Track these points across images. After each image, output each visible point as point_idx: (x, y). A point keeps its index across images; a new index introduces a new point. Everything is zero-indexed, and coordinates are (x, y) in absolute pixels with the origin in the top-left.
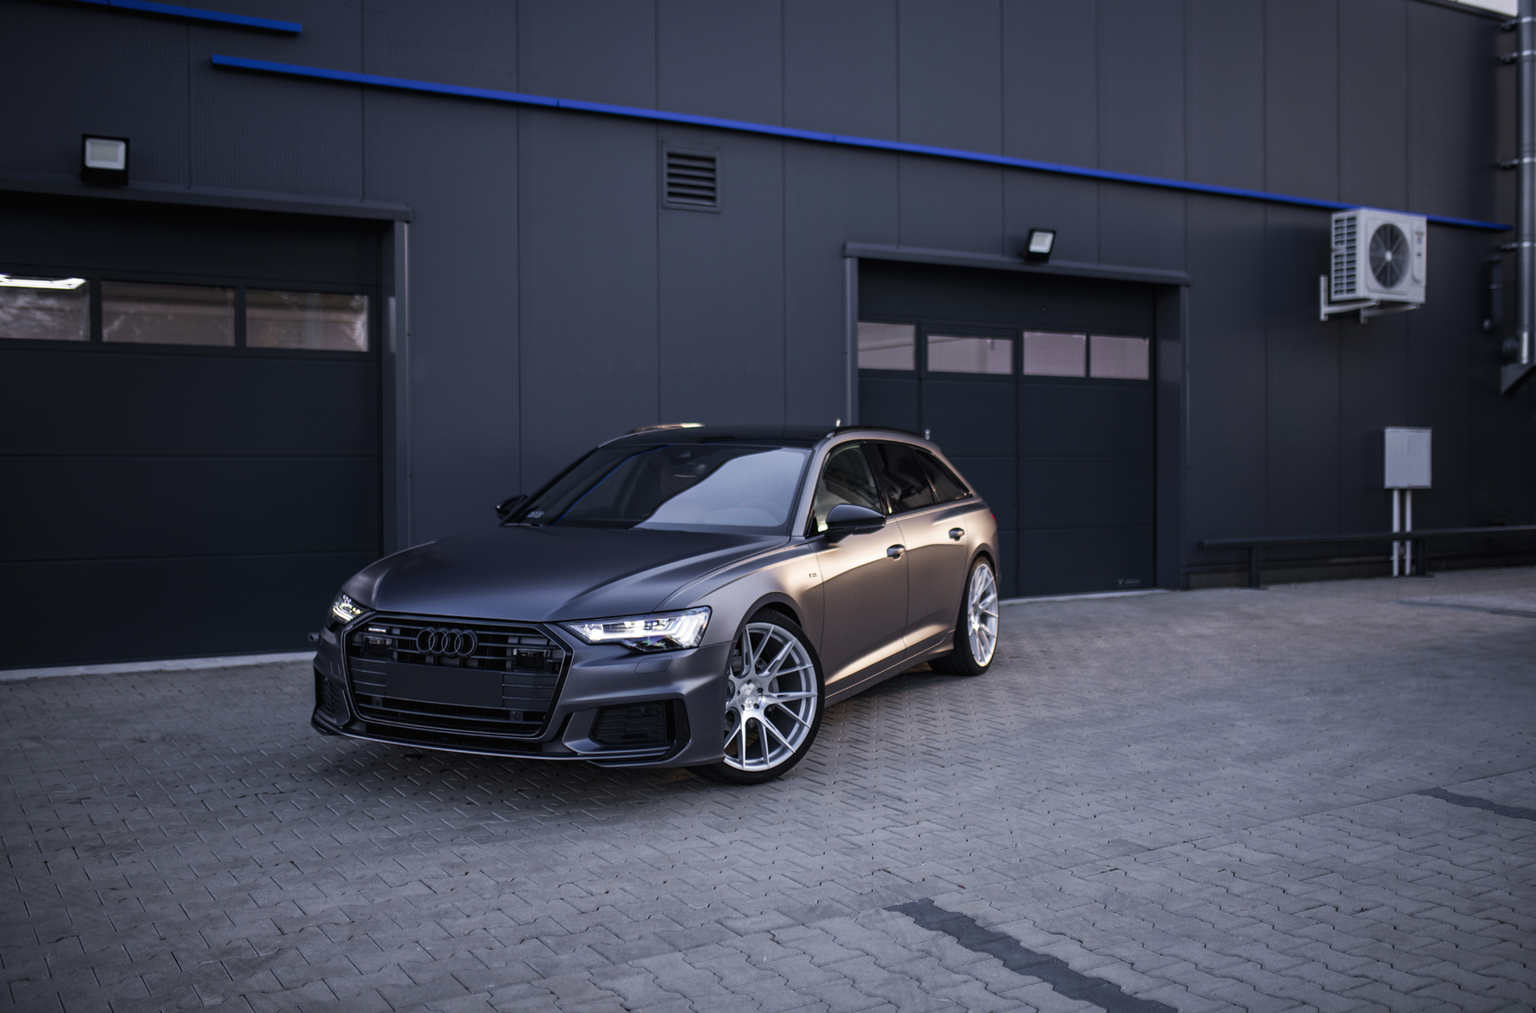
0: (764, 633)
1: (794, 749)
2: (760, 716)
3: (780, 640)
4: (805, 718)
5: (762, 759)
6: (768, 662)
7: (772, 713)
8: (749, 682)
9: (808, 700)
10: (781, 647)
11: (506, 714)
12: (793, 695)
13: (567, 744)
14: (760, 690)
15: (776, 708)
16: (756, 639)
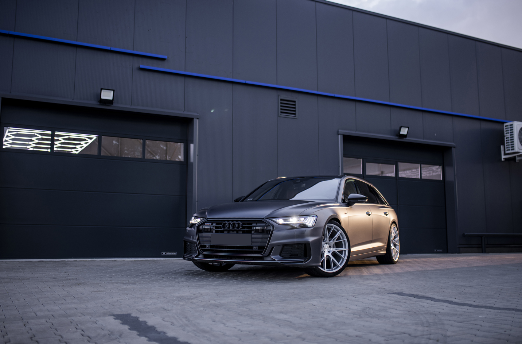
0: (331, 228)
1: (341, 266)
2: (330, 255)
3: (336, 231)
4: (345, 256)
5: (331, 269)
6: (332, 238)
7: (334, 254)
8: (326, 244)
9: (345, 251)
10: (336, 233)
11: (252, 248)
12: (340, 249)
13: (272, 257)
14: (330, 247)
15: (335, 253)
16: (329, 230)
